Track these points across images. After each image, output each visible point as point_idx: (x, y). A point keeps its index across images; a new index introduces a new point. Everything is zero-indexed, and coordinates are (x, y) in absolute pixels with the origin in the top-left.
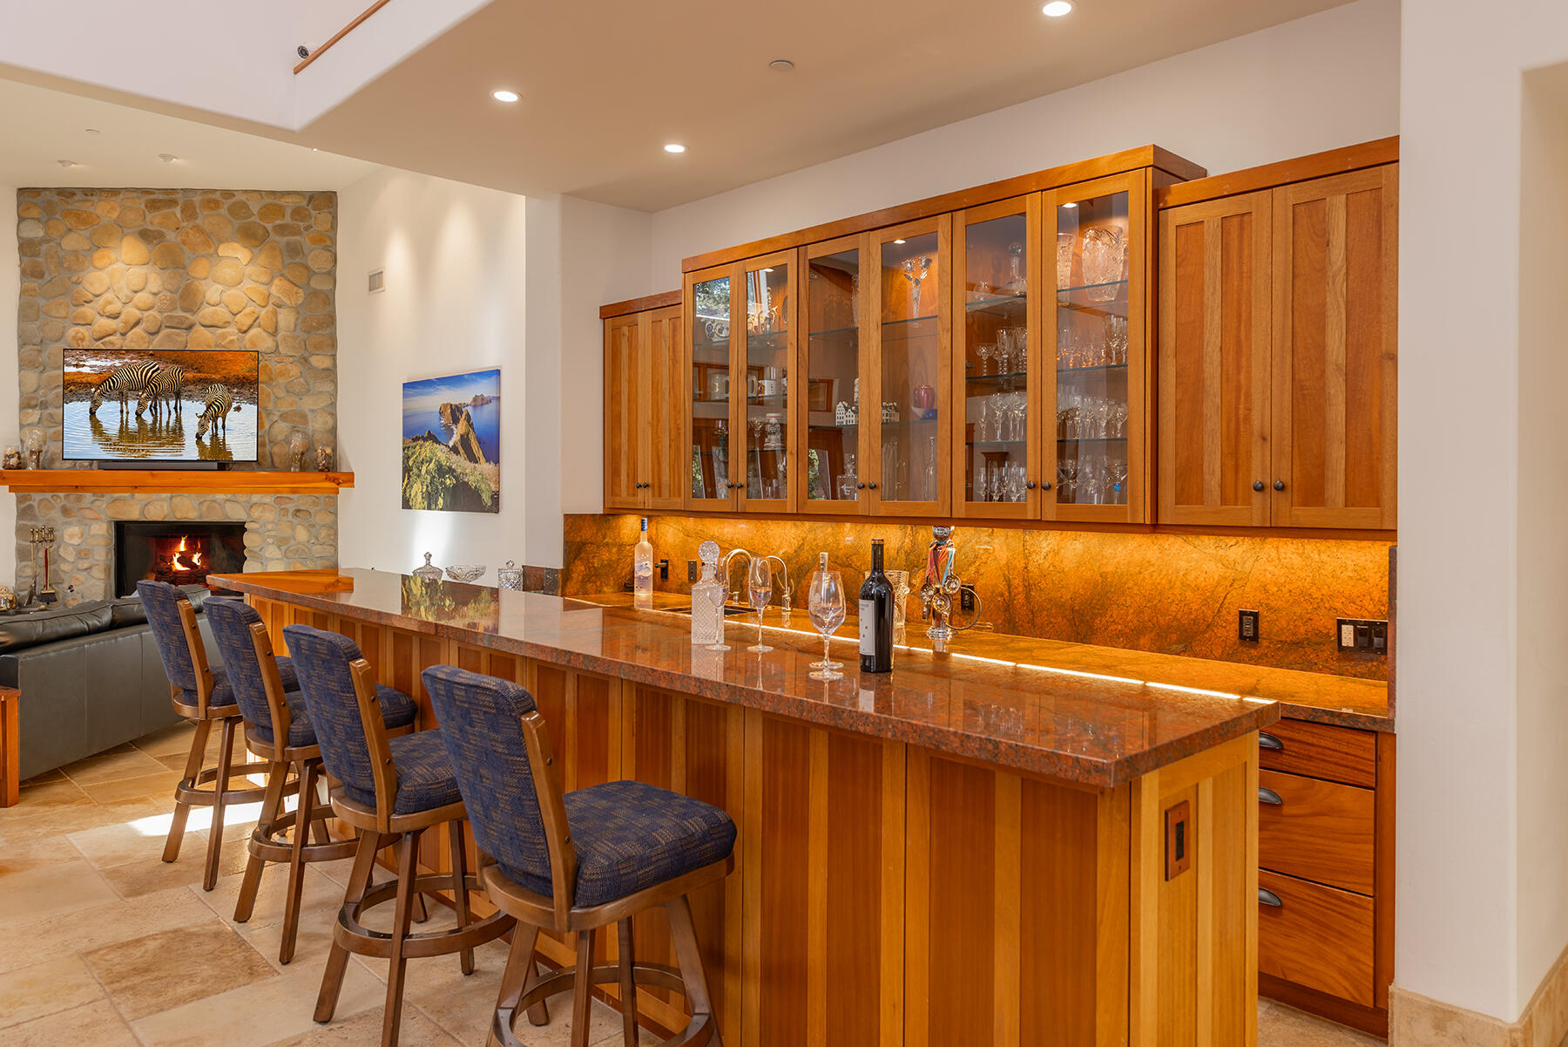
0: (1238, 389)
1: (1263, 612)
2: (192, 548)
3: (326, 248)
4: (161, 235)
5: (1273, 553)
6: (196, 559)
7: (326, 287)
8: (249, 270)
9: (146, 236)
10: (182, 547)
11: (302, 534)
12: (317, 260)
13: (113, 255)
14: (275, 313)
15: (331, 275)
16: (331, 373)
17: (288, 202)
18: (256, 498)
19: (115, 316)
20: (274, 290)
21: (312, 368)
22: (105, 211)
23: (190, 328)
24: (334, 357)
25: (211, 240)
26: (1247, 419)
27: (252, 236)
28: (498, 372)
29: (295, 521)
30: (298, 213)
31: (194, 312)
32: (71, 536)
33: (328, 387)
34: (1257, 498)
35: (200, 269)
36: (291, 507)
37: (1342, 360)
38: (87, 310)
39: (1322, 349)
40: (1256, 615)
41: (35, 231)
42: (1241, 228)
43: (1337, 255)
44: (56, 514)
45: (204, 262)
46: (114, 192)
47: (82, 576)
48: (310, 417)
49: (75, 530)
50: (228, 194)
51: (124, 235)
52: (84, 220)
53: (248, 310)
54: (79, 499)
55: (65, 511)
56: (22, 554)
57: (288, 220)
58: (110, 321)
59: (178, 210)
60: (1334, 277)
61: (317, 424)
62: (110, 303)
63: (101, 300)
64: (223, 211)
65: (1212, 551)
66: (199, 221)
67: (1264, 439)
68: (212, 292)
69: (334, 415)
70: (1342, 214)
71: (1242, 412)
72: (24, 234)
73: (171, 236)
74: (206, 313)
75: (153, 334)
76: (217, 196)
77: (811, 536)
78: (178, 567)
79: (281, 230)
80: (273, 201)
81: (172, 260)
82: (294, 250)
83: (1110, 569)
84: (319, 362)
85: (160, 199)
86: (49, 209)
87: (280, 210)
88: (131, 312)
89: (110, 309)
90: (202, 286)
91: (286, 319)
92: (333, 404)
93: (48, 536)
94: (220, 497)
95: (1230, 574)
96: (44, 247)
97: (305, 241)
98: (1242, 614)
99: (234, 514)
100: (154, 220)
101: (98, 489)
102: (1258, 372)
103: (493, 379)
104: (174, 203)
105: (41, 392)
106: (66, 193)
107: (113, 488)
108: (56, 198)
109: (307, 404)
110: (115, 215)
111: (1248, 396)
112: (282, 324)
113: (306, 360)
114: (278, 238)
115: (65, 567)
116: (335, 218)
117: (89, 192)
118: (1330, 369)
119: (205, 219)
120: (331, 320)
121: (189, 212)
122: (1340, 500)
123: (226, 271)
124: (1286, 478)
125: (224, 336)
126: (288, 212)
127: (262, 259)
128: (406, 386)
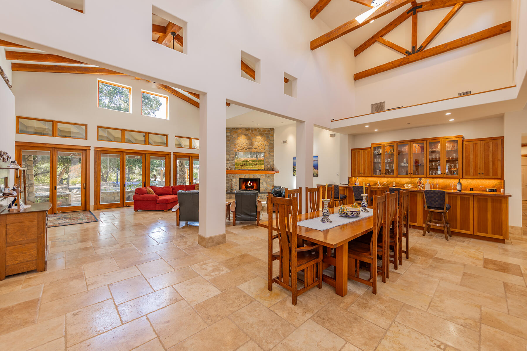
0: (476, 163)
1: (474, 188)
2: (251, 182)
3: (273, 136)
4: (248, 135)
5: (475, 181)
6: (251, 184)
7: (273, 142)
8: (261, 140)
9: (245, 135)
10: (249, 182)
11: (269, 180)
12: (271, 138)
13: (241, 138)
14: (265, 146)
15: (273, 140)
16: (273, 155)
17: (267, 130)
18: (262, 175)
19: (241, 147)
20: (265, 143)
21: (271, 155)
22: (240, 131)
23: (252, 149)
24: (274, 153)
25: (255, 135)
26: (477, 165)
27: (261, 135)
28: (318, 156)
29: (268, 178)
30: (268, 131)
31: (253, 146)
32: (234, 180)
33: (273, 158)
34: (479, 175)
35: (254, 140)
36: (267, 176)
37: (492, 160)
38: (236, 146)
39: (489, 159)
40: (473, 188)
41: (229, 134)
42: (476, 145)
43: (491, 148)
44: (231, 177)
45: (254, 139)
46: (241, 128)
47: (236, 186)
48: (270, 162)
49: (234, 179)
50: (258, 128)
51: (242, 135)
52: (236, 132)
53: (261, 146)
54: (235, 175)
55: (233, 176)
56: (227, 183)
57: (267, 132)
58: (240, 148)
59: (250, 131)
60: (491, 151)
61: (271, 163)
62: (240, 145)
63: (239, 145)
64: (257, 131)
65: (465, 181)
66: (253, 133)
67: (480, 168)
68: (256, 143)
69: (274, 162)
70: (492, 145)
71: (476, 165)
72: (227, 135)
73: (249, 135)
74: (254, 146)
75: (246, 150)
76: (256, 129)
77: (390, 180)
78: (249, 185)
79: (266, 134)
80: (265, 129)
81: (249, 138)
82: (268, 137)
83: (448, 183)
84: (272, 154)
85: (248, 129)
86: (231, 131)
87: (266, 131)
88: (243, 146)
89: (240, 146)
90: (254, 142)
91: (267, 147)
92: (274, 160)
93: (231, 181)
94: (256, 174)
95: (469, 184)
96: (230, 137)
97: (269, 135)
98: (470, 188)
99: (259, 177)
100: (247, 132)
101: (238, 173)
102: (479, 161)
103: (317, 157)
104: (250, 130)
105: (230, 158)
106: (233, 128)
107: (240, 173)
108: (232, 129)
109: (270, 160)
110: (241, 132)
111: (477, 163)
112: (266, 148)
113: (270, 154)
114: (265, 135)
115: (233, 185)
116: (274, 132)
117: (237, 128)
118: (490, 161)
119: (255, 132)
120: (273, 147)
121: (252, 131)
122: (492, 175)
123: (258, 140)
124: (483, 172)
125: (257, 150)
126: (267, 131)
127: (263, 138)
128: (294, 158)
